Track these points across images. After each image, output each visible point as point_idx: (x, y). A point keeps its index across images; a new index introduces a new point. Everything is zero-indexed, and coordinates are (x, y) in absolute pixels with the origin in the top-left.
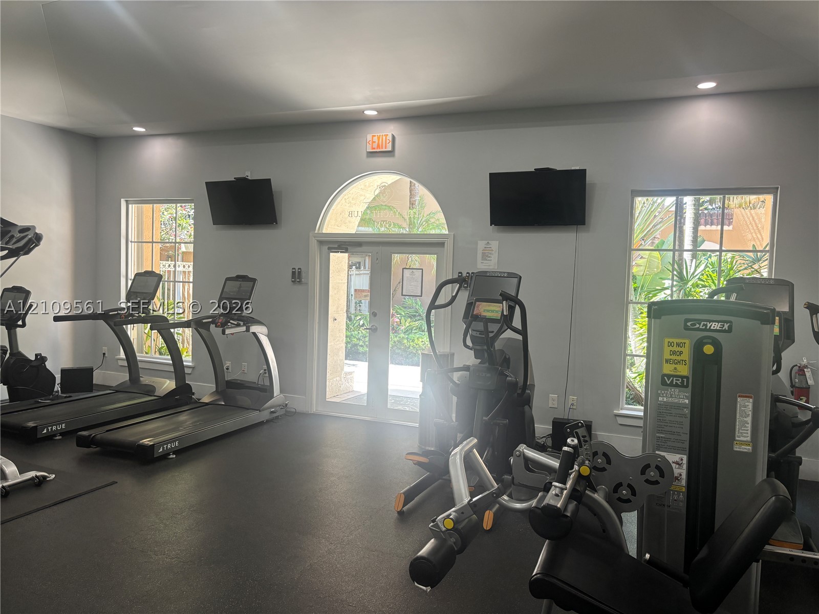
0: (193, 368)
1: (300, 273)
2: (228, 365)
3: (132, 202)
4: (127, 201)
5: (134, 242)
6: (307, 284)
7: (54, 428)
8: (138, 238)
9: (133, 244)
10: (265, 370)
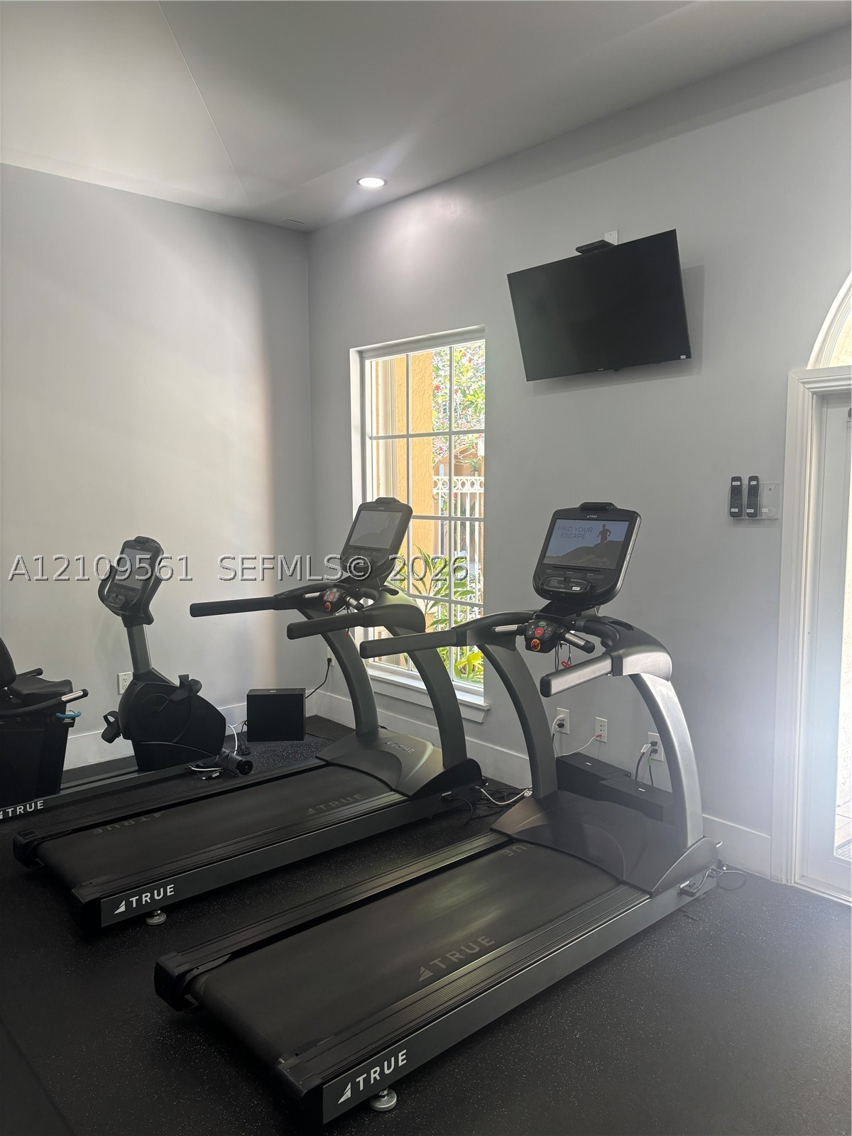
0: (487, 711)
1: (754, 491)
2: (562, 716)
3: (371, 354)
4: (361, 353)
5: (378, 438)
6: (775, 521)
7: (146, 898)
8: (386, 429)
9: (375, 442)
10: (654, 744)
